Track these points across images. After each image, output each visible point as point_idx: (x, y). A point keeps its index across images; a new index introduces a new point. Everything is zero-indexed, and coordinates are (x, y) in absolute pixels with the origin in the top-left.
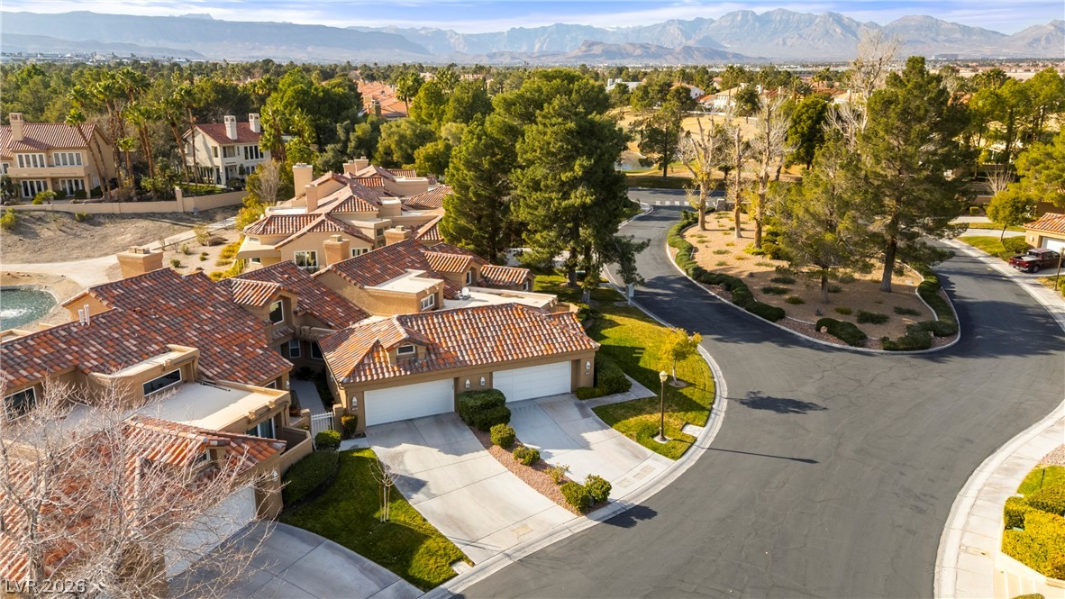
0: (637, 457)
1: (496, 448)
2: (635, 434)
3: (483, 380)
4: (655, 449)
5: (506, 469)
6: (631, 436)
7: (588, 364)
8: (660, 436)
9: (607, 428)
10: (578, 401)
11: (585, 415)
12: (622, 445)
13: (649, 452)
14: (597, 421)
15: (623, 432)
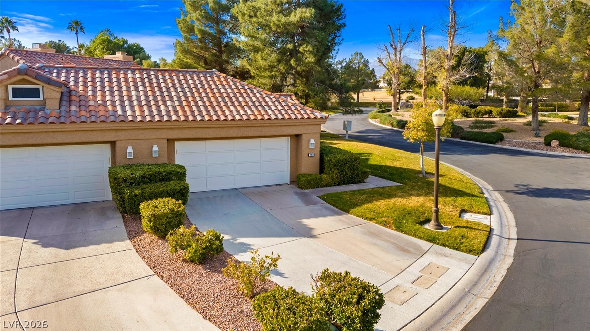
0: (408, 252)
1: (148, 238)
2: (391, 221)
3: (155, 148)
4: (432, 240)
5: (151, 272)
6: (385, 224)
7: (312, 141)
8: (433, 222)
9: (340, 214)
10: (299, 190)
11: (309, 202)
12: (373, 234)
13: (425, 245)
14: (327, 208)
15: (371, 219)
